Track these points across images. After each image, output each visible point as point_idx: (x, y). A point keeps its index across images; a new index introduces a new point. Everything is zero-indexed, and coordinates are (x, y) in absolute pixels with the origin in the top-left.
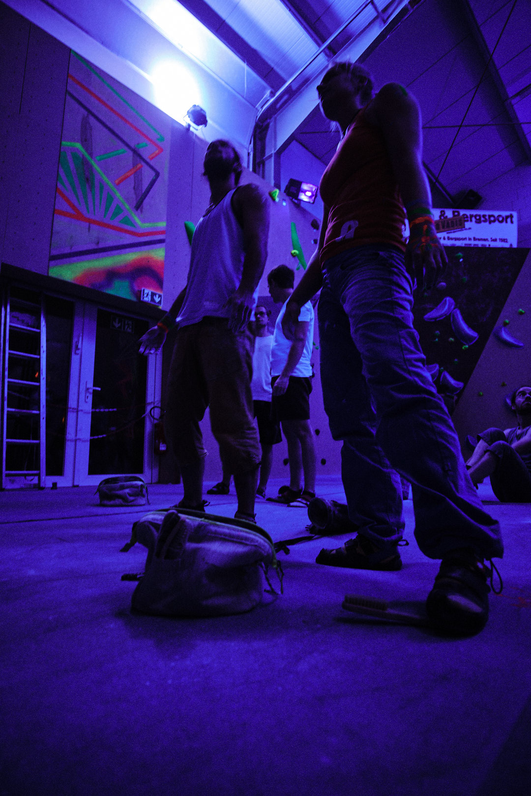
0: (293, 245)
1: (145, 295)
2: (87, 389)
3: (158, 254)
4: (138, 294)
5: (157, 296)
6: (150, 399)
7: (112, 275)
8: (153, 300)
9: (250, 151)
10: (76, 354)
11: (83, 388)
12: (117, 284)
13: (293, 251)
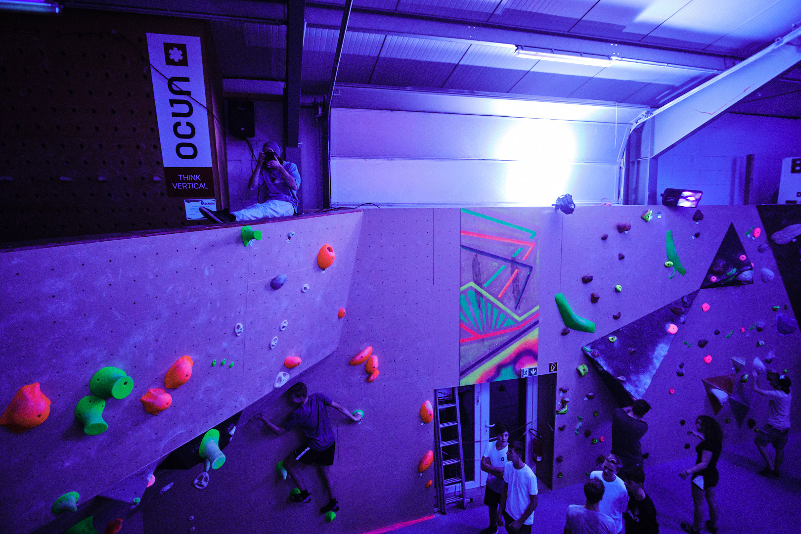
0: (668, 257)
1: (524, 374)
2: (486, 426)
3: (533, 336)
4: (519, 373)
5: (533, 369)
6: (529, 420)
7: (500, 367)
8: (530, 374)
9: (622, 166)
10: (477, 404)
11: (483, 426)
12: (503, 371)
13: (667, 263)
